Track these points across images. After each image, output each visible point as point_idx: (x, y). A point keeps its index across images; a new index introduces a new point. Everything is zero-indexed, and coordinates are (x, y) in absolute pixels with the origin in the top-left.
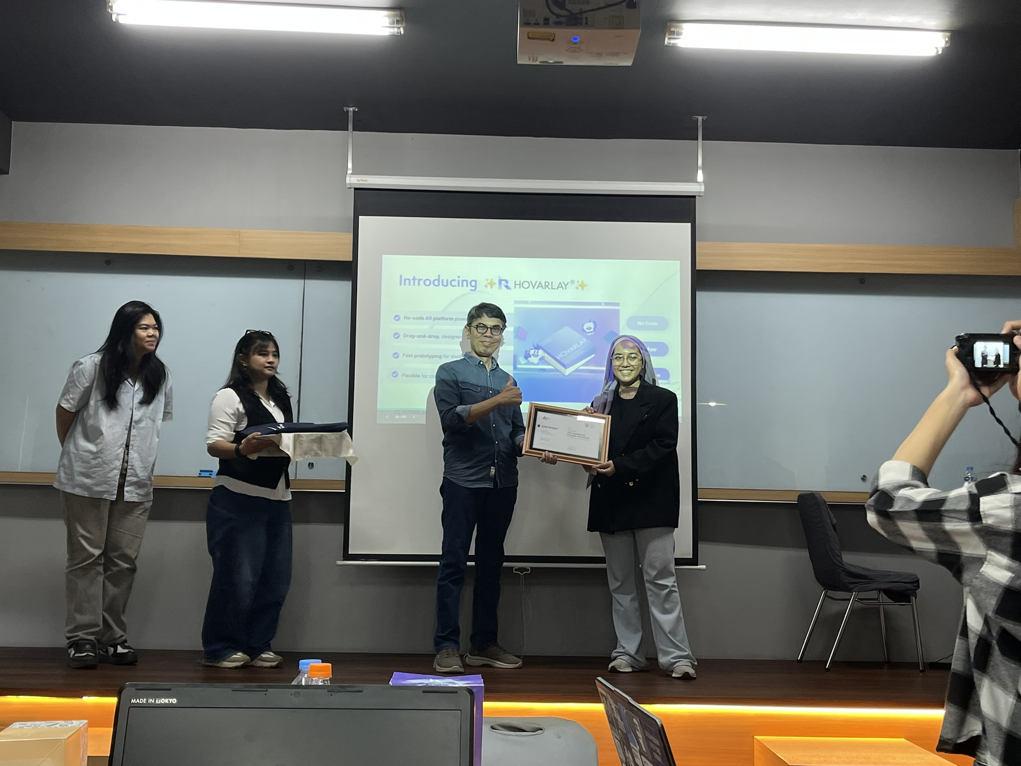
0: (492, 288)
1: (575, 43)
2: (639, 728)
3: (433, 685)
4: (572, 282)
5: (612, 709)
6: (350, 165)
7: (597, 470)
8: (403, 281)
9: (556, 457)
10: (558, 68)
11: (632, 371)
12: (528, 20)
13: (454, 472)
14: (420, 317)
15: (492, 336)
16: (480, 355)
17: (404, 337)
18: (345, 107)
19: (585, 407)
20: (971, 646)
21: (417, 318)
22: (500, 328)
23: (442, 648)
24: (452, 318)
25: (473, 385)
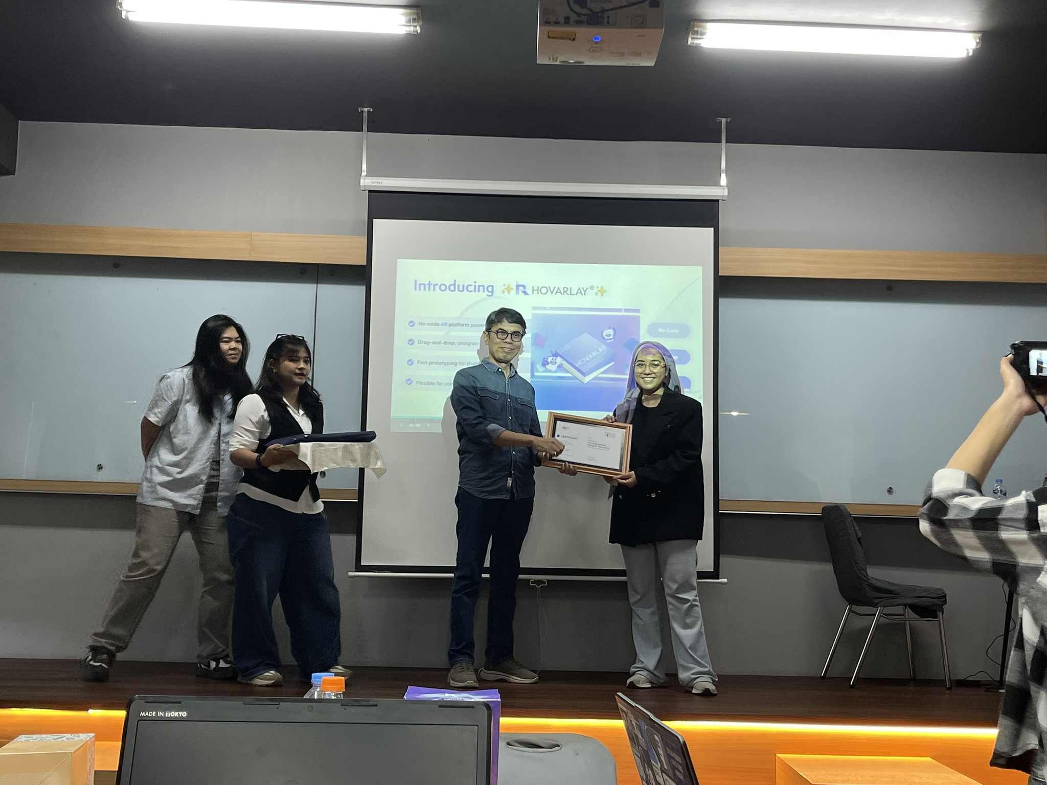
0: (509, 294)
1: (596, 43)
2: (660, 745)
3: (448, 699)
4: (592, 288)
5: (632, 724)
6: (364, 167)
7: (618, 481)
8: (418, 286)
9: (576, 468)
10: (579, 68)
11: (654, 378)
12: (548, 19)
13: (469, 482)
14: (436, 323)
15: (512, 342)
16: (499, 361)
17: (419, 343)
18: (360, 107)
19: (605, 416)
20: (1027, 658)
21: (432, 324)
22: (520, 335)
23: (456, 661)
24: (469, 325)
25: (491, 392)
